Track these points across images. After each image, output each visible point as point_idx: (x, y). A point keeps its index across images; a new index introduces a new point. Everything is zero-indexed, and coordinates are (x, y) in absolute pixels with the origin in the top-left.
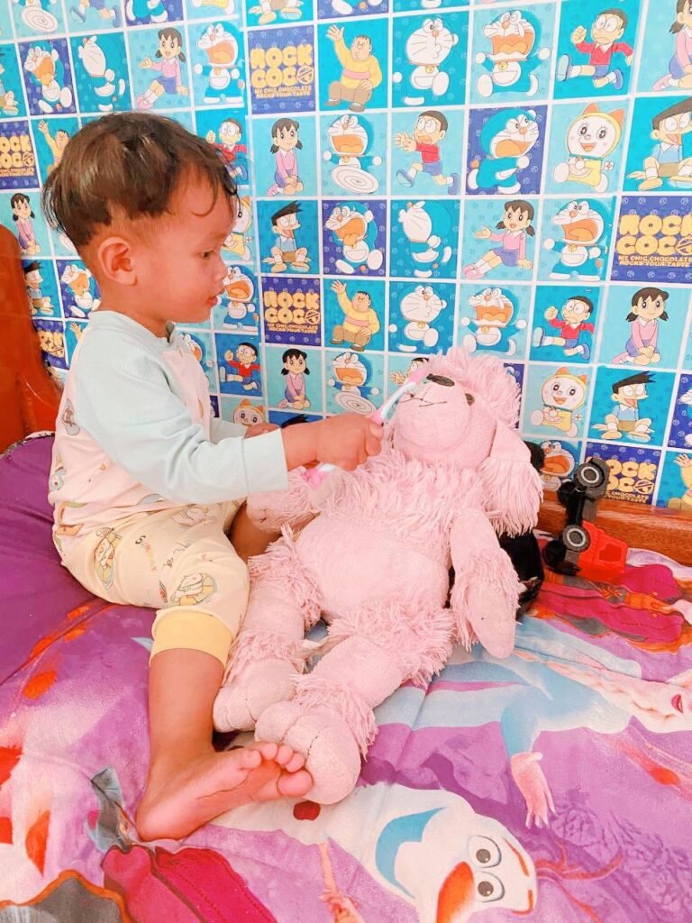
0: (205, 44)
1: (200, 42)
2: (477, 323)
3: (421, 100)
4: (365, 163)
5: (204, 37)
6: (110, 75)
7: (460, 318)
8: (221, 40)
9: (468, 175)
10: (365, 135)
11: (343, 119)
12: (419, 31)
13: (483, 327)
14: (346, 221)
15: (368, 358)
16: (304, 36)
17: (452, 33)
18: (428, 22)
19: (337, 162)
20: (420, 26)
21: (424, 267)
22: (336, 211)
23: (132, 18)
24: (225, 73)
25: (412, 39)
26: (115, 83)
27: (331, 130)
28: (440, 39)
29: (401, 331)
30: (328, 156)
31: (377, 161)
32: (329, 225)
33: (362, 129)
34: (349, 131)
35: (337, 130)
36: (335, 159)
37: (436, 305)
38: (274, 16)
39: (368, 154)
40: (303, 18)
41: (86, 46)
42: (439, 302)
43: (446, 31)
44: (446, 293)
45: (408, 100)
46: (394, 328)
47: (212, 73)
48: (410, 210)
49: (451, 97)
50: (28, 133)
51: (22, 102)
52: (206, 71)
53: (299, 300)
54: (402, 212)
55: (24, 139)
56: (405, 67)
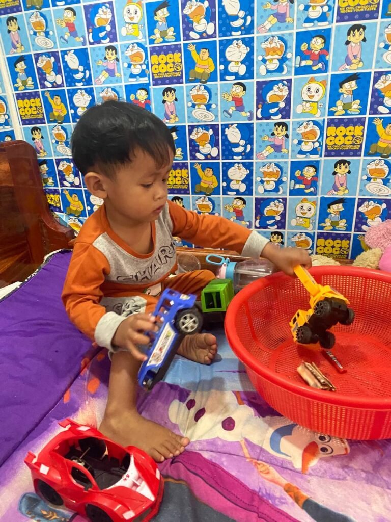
0: (129, 53)
1: (126, 52)
2: (264, 179)
3: (234, 77)
4: (208, 107)
5: (128, 50)
6: (81, 68)
7: (256, 178)
8: (137, 51)
9: (257, 111)
10: (208, 94)
11: (196, 87)
12: (231, 46)
13: (267, 181)
14: (200, 134)
15: (213, 199)
16: (177, 49)
17: (246, 46)
18: (235, 42)
19: (195, 107)
20: (231, 44)
21: (238, 155)
22: (195, 130)
23: (92, 41)
24: (138, 66)
25: (228, 50)
26: (84, 72)
27: (191, 92)
28: (241, 49)
29: (228, 185)
30: (190, 104)
31: (214, 106)
32: (192, 137)
33: (206, 91)
34: (200, 93)
35: (194, 92)
36: (194, 106)
37: (244, 172)
38: (162, 40)
39: (209, 103)
40: (176, 41)
41: (69, 55)
42: (246, 171)
43: (244, 46)
44: (249, 166)
45: (227, 78)
46: (225, 184)
47: (132, 67)
48: (231, 128)
49: (247, 75)
50: (39, 97)
51: (36, 82)
52: (130, 66)
53: (178, 173)
54: (227, 129)
55: (37, 100)
56: (226, 62)
